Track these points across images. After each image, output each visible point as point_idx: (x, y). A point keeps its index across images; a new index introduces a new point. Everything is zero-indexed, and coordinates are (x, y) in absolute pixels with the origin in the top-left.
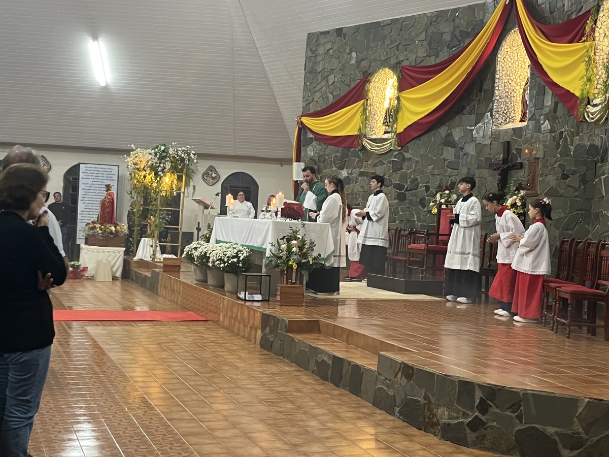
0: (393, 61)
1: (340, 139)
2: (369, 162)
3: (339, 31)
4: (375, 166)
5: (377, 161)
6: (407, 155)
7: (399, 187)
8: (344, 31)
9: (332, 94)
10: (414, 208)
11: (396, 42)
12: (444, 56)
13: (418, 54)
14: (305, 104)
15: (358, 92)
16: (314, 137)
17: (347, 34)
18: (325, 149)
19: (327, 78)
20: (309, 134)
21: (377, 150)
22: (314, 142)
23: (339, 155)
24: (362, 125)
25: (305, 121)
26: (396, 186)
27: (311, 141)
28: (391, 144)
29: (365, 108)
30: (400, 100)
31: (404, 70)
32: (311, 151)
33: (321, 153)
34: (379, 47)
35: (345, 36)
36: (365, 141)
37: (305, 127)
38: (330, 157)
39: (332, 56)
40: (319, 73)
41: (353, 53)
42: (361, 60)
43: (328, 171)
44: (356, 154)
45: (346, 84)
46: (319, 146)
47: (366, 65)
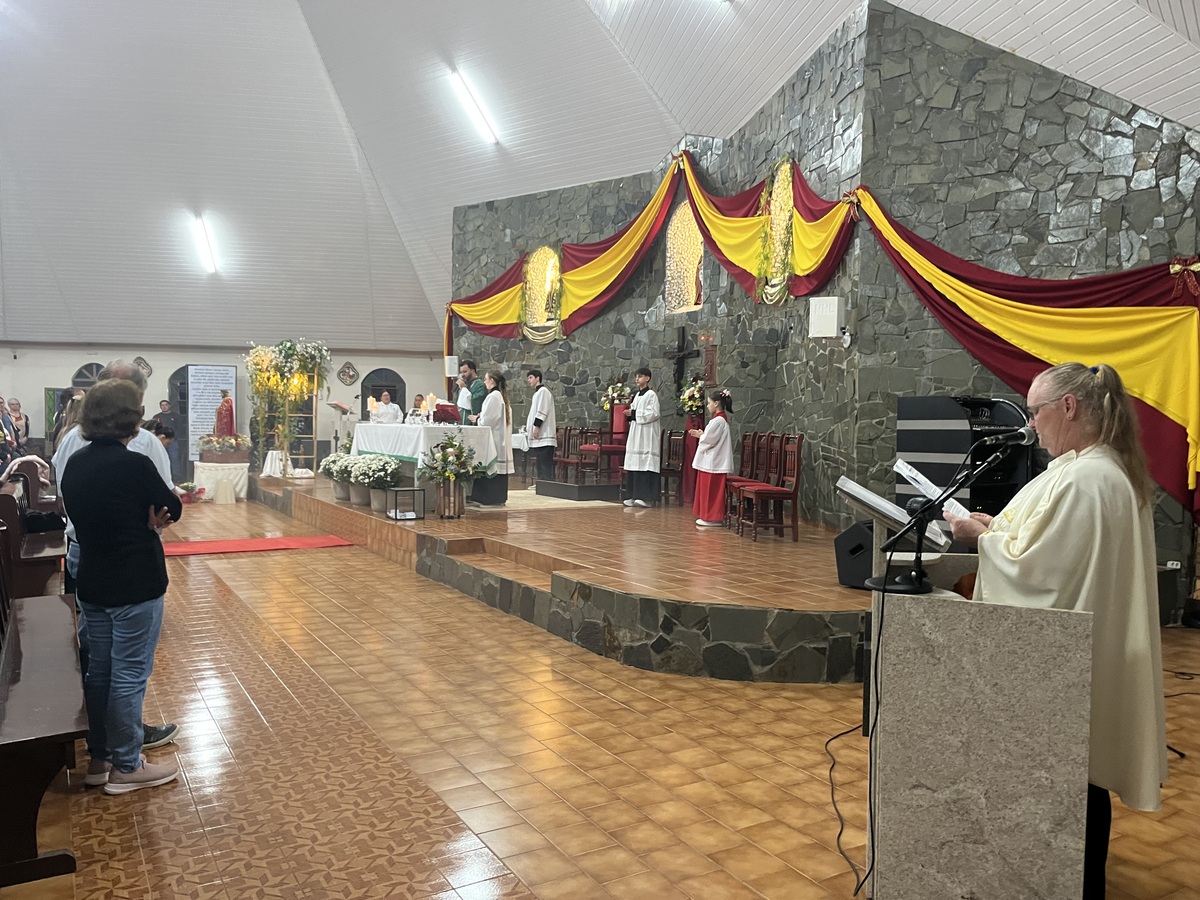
0: (553, 239)
1: (498, 328)
2: (532, 354)
3: (490, 205)
4: (539, 357)
5: (541, 352)
6: (573, 345)
7: (566, 380)
8: (496, 204)
9: (485, 276)
10: (585, 404)
11: (555, 217)
12: (609, 232)
13: (581, 231)
14: (455, 289)
15: (515, 274)
16: (467, 327)
17: (500, 209)
18: (482, 340)
19: (478, 258)
20: (462, 324)
21: (540, 339)
22: (468, 332)
23: (497, 346)
24: (521, 312)
25: (456, 308)
26: (563, 380)
27: (464, 331)
28: (556, 332)
29: (524, 292)
30: (562, 282)
31: (564, 248)
32: (464, 343)
33: (477, 345)
34: (536, 222)
35: (497, 210)
36: (526, 330)
37: (457, 315)
38: (487, 348)
39: (483, 234)
40: (469, 252)
41: (507, 230)
42: (517, 238)
43: (486, 364)
44: (516, 345)
45: (501, 266)
46: (473, 336)
47: (523, 243)
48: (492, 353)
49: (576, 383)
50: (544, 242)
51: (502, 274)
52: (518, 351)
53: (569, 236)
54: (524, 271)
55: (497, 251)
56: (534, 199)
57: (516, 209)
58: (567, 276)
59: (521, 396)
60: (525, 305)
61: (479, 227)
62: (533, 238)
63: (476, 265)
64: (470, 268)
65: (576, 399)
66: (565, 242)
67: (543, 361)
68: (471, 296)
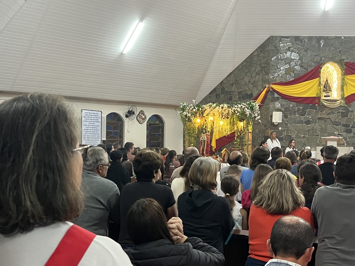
1: (303, 99)
2: (324, 112)
3: (297, 38)
5: (330, 111)
6: (350, 109)
8: (300, 38)
9: (293, 73)
11: (339, 49)
14: (271, 77)
15: (315, 74)
16: (280, 97)
17: (303, 41)
18: (290, 104)
19: (289, 63)
20: (276, 95)
21: (332, 106)
22: (280, 99)
23: (301, 108)
24: (318, 92)
25: (275, 87)
26: (344, 126)
27: (278, 99)
28: (341, 102)
29: (320, 82)
30: (344, 80)
31: (347, 64)
32: (278, 105)
33: (286, 106)
34: (327, 50)
35: (301, 41)
36: (322, 100)
37: (274, 91)
38: (294, 108)
39: (292, 51)
40: (282, 60)
41: (308, 51)
42: (315, 56)
43: (293, 116)
44: (314, 107)
45: (304, 68)
46: (284, 102)
47: (319, 59)
48: (298, 111)
49: (352, 127)
50: (332, 59)
51: (306, 72)
52: (315, 110)
53: (347, 59)
54: (320, 72)
55: (302, 61)
56: (326, 39)
57: (314, 42)
58: (348, 77)
59: (317, 133)
60: (320, 89)
61: (289, 48)
62: (325, 57)
63: (287, 66)
64: (283, 68)
65: (352, 135)
66: (345, 61)
67: (331, 116)
68: (284, 81)
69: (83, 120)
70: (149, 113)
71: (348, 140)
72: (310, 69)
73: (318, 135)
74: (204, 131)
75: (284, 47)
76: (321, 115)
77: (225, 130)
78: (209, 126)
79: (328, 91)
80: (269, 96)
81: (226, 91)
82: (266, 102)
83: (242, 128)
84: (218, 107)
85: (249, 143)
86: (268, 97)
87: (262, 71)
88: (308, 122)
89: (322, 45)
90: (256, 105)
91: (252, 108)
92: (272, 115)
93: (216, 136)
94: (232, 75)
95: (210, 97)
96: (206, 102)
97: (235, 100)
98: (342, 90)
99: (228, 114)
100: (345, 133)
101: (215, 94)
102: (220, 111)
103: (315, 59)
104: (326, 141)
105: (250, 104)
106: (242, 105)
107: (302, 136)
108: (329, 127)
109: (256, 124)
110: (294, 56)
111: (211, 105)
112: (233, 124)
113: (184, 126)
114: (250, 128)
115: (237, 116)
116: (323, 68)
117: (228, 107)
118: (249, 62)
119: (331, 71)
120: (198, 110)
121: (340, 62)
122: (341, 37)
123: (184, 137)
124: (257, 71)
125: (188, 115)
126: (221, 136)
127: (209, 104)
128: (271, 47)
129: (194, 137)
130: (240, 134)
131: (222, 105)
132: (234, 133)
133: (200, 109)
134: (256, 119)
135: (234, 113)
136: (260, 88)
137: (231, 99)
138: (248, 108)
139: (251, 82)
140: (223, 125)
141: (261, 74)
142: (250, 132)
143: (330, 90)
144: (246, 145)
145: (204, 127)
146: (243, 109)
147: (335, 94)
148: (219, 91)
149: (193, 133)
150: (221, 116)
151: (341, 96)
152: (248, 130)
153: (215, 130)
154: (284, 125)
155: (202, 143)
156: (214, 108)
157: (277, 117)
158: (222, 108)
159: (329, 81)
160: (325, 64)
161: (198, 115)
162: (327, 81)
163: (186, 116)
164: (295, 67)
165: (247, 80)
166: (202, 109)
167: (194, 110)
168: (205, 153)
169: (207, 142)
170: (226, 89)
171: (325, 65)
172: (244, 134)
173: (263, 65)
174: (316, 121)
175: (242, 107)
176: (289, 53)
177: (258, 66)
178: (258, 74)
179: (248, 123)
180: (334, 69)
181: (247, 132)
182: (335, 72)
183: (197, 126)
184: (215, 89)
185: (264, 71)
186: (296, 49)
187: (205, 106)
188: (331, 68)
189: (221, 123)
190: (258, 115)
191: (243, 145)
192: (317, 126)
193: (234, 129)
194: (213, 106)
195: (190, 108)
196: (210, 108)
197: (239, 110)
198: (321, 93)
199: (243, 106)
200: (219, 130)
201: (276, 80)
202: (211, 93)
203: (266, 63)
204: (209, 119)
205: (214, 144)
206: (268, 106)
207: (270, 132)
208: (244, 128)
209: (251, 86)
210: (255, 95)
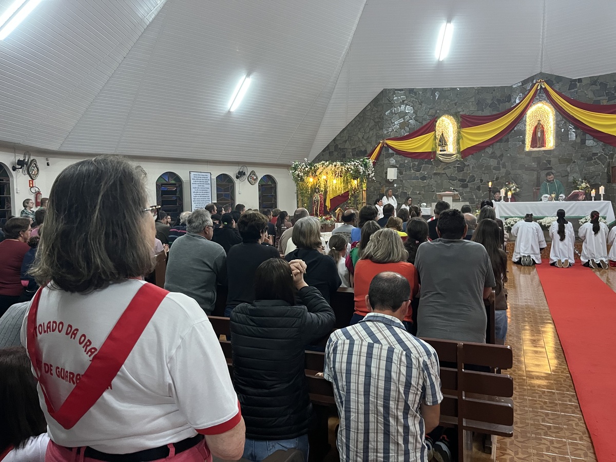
1: (418, 154)
2: (439, 167)
5: (447, 166)
6: (467, 163)
7: (462, 180)
8: (415, 90)
10: (473, 191)
11: (454, 101)
14: (386, 132)
15: (429, 127)
16: (395, 153)
17: (418, 93)
18: (405, 160)
19: (403, 117)
20: (391, 151)
21: (447, 160)
22: (395, 155)
23: (417, 163)
24: (434, 146)
25: (390, 143)
26: (460, 180)
27: (392, 155)
28: (457, 157)
29: (435, 136)
30: (460, 133)
31: (462, 116)
32: (393, 161)
33: (401, 162)
34: (442, 102)
35: (415, 94)
36: (437, 155)
37: (389, 146)
38: (409, 164)
39: (407, 105)
40: (396, 114)
41: (423, 104)
42: (430, 109)
43: (408, 173)
44: (429, 162)
45: (419, 122)
46: (399, 158)
47: (434, 112)
48: (413, 167)
49: (468, 182)
50: (447, 112)
51: (421, 126)
52: (430, 166)
53: (463, 111)
54: (435, 126)
55: (416, 114)
56: (441, 90)
57: (428, 94)
58: (465, 130)
59: (433, 188)
60: (436, 143)
61: (403, 101)
62: (440, 110)
63: (402, 120)
64: (397, 122)
65: (468, 189)
66: (461, 113)
67: (447, 171)
68: (399, 136)
69: (191, 183)
70: (261, 173)
71: (465, 195)
72: (425, 123)
73: (434, 191)
74: (317, 191)
75: (398, 100)
76: (436, 170)
77: (339, 189)
78: (323, 185)
79: (444, 145)
80: (384, 152)
81: (340, 148)
82: (381, 158)
83: (356, 186)
84: (331, 165)
85: (364, 201)
86: (382, 153)
87: (376, 126)
88: (423, 178)
89: (437, 97)
90: (370, 162)
91: (366, 166)
92: (387, 172)
93: (330, 196)
94: (346, 131)
95: (323, 155)
96: (319, 160)
97: (349, 157)
98: (458, 143)
99: (341, 172)
100: (461, 188)
101: (328, 151)
102: (332, 169)
103: (430, 112)
104: (441, 196)
105: (364, 161)
106: (355, 162)
107: (418, 192)
108: (446, 182)
109: (370, 181)
110: (409, 109)
111: (324, 163)
112: (346, 182)
113: (297, 186)
114: (364, 186)
115: (350, 173)
116: (438, 121)
117: (342, 165)
118: (362, 117)
119: (447, 124)
120: (311, 168)
121: (455, 115)
122: (456, 88)
123: (297, 198)
124: (370, 126)
125: (300, 174)
126: (335, 195)
127: (322, 162)
128: (384, 101)
129: (307, 197)
130: (354, 193)
131: (335, 163)
132: (348, 191)
133: (313, 168)
134: (370, 176)
135: (347, 171)
136: (374, 144)
137: (344, 156)
138: (361, 166)
139: (365, 138)
140: (336, 183)
141: (375, 130)
142: (364, 190)
143: (446, 144)
144: (360, 203)
145: (317, 186)
146: (357, 167)
147: (451, 148)
148: (332, 149)
149: (306, 192)
150: (334, 175)
151: (457, 150)
152: (362, 188)
153: (328, 190)
154: (400, 182)
155: (315, 203)
156: (327, 167)
157: (392, 174)
158: (335, 166)
159: (444, 135)
160: (440, 117)
161: (310, 174)
162: (442, 134)
163: (298, 175)
164: (410, 121)
165: (360, 136)
166: (314, 167)
167: (307, 169)
168: (318, 213)
169: (321, 202)
170: (339, 147)
171: (441, 119)
172: (358, 193)
173: (377, 120)
174: (432, 177)
175: (355, 164)
176: (403, 107)
177: (372, 121)
178: (371, 129)
179: (362, 181)
180: (450, 122)
181: (361, 190)
182: (451, 125)
183: (310, 186)
184: (328, 147)
185: (378, 126)
186: (410, 102)
187: (317, 164)
188: (446, 121)
189: (335, 181)
190: (372, 172)
191: (357, 204)
192: (432, 182)
193: (348, 187)
194: (325, 164)
195: (302, 167)
196: (322, 166)
197: (352, 167)
198: (436, 147)
199: (357, 164)
200: (333, 189)
201: (390, 135)
202: (324, 151)
203: (380, 118)
204: (322, 178)
205: (328, 204)
206: (382, 163)
207: (385, 190)
208: (358, 186)
209: (364, 142)
210: (369, 152)
